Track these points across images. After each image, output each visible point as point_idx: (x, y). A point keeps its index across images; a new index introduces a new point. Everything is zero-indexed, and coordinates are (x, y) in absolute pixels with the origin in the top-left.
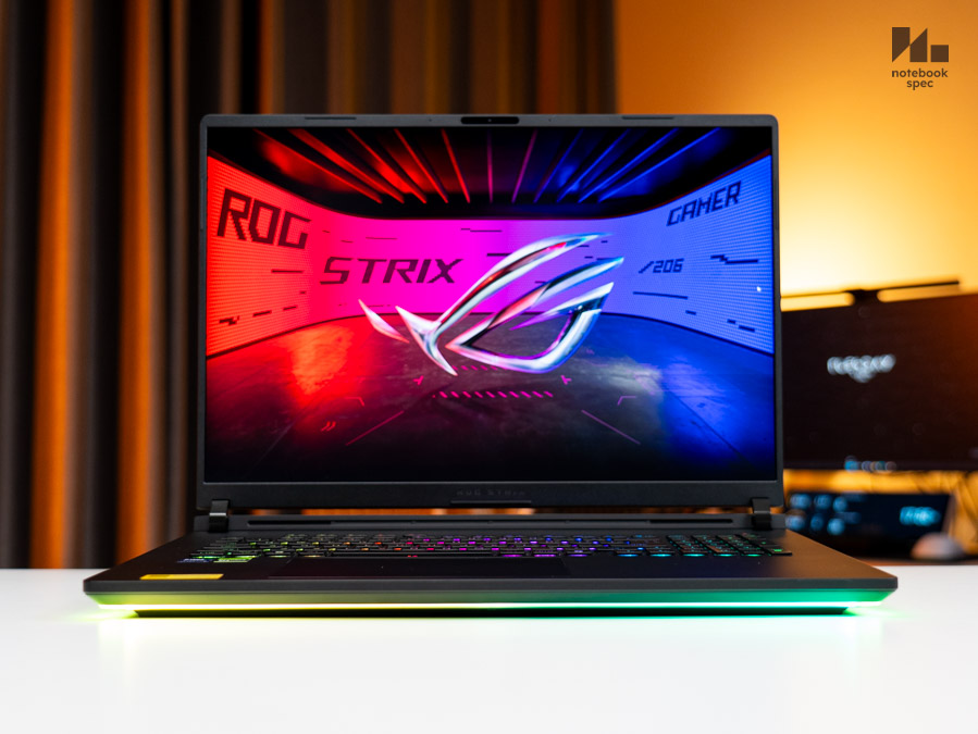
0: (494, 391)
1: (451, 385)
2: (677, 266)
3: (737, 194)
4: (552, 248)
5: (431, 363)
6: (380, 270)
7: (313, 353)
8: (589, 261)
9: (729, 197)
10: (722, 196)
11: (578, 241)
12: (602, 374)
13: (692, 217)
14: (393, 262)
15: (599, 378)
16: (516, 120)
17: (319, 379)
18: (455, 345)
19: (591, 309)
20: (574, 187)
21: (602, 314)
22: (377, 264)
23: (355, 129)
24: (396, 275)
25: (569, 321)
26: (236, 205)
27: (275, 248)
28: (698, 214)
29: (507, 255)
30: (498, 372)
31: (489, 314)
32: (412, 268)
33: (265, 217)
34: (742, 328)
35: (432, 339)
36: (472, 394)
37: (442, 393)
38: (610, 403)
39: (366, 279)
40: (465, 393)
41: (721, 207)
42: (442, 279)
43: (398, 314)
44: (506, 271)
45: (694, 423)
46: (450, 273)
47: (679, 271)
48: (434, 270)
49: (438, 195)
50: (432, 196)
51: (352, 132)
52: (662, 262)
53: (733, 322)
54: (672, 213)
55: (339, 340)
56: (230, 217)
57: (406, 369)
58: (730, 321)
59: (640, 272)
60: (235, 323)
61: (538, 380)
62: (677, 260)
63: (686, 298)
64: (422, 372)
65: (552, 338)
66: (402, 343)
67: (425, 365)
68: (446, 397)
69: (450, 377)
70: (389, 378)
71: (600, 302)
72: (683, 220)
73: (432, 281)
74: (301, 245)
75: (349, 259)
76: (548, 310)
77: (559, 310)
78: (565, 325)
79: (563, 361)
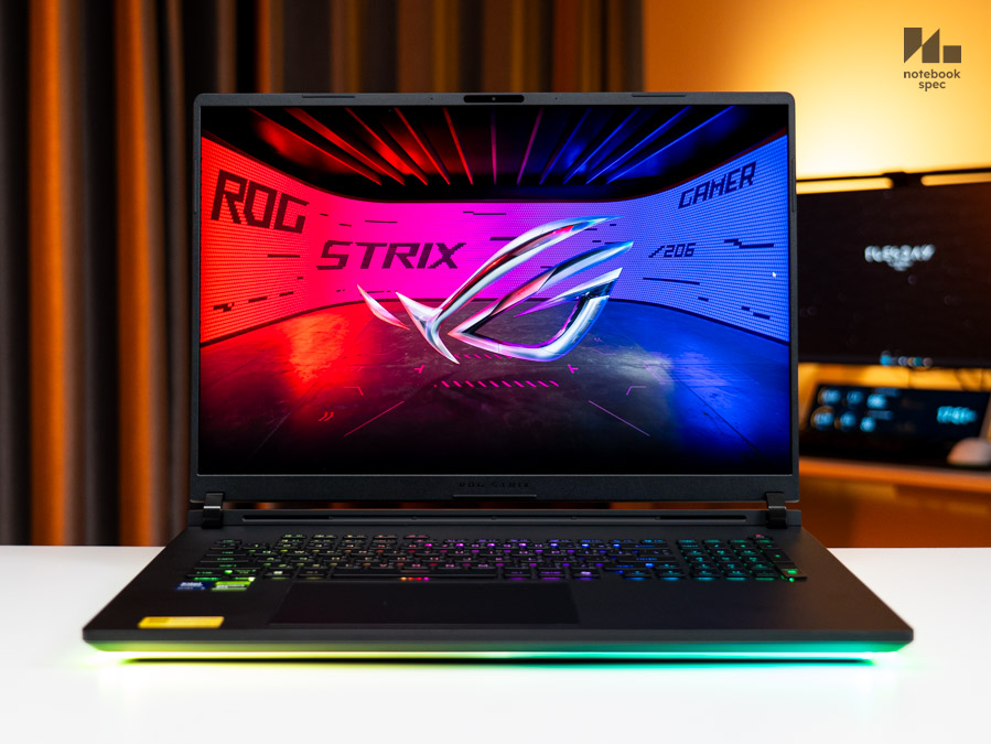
0: (498, 380)
1: (453, 373)
2: (688, 250)
3: (752, 175)
4: (558, 231)
5: (433, 351)
7: (310, 341)
8: (597, 245)
9: (743, 178)
10: (737, 177)
11: (587, 224)
12: (609, 363)
13: (704, 199)
14: (394, 246)
15: (608, 366)
16: (521, 98)
17: (316, 368)
18: (456, 333)
19: (598, 295)
20: (582, 168)
21: (610, 300)
22: (377, 250)
23: (353, 108)
24: (396, 259)
25: (575, 308)
26: (232, 187)
27: (270, 232)
28: (711, 197)
29: (512, 238)
30: (502, 361)
31: (494, 300)
32: (413, 253)
33: (260, 200)
34: (755, 315)
35: (433, 326)
36: (475, 383)
37: (444, 383)
38: (619, 393)
39: (365, 264)
40: (468, 382)
41: (735, 189)
42: (444, 265)
43: (398, 300)
44: (511, 255)
45: (706, 414)
46: (452, 257)
47: (691, 255)
48: (435, 255)
49: (439, 176)
50: (434, 178)
51: (349, 111)
52: (673, 246)
53: (748, 309)
54: (684, 194)
55: (338, 327)
56: (225, 200)
57: (407, 358)
58: (744, 308)
59: (650, 256)
60: (229, 309)
61: (544, 369)
62: (689, 245)
63: (698, 284)
64: (423, 361)
65: (559, 326)
66: (402, 330)
67: (426, 353)
68: (447, 386)
69: (452, 366)
70: (389, 366)
71: (608, 288)
72: (695, 202)
73: (434, 266)
74: (298, 228)
75: (348, 244)
76: (554, 296)
77: (565, 296)
78: (572, 312)
79: (570, 350)
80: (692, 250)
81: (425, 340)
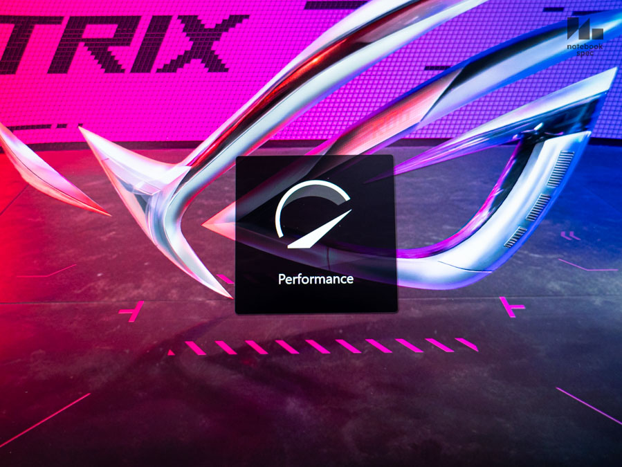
0: (328, 337)
1: (215, 321)
5: (166, 267)
6: (44, 41)
8: (553, 19)
12: (601, 293)
14: (77, 23)
15: (598, 301)
19: (565, 130)
22: (38, 31)
24: (83, 56)
25: (511, 162)
29: (355, 4)
32: (123, 38)
35: (168, 206)
36: (271, 346)
37: (191, 344)
39: (9, 62)
40: (252, 344)
42: (196, 64)
44: (353, 43)
46: (216, 47)
48: (176, 42)
57: (101, 284)
61: (440, 308)
64: (140, 291)
65: (473, 203)
66: (93, 216)
67: (148, 272)
68: (201, 353)
69: (213, 303)
70: (56, 305)
71: (587, 113)
73: (172, 67)
76: (458, 134)
77: (485, 135)
78: (503, 171)
79: (503, 261)
81: (150, 241)
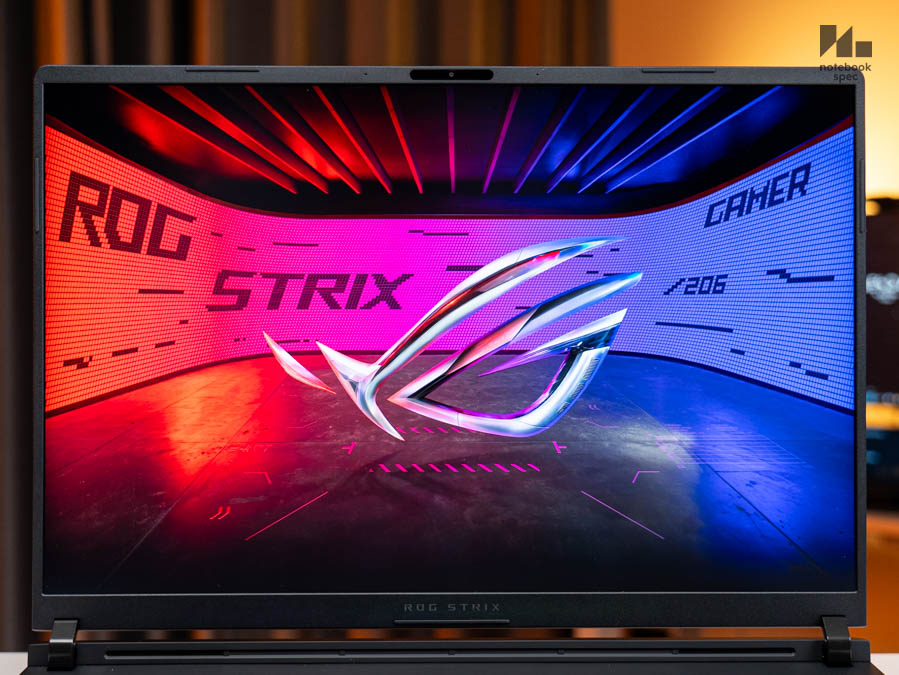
0: (458, 463)
1: (395, 453)
2: (718, 285)
3: (805, 182)
4: (541, 258)
5: (368, 423)
6: (293, 291)
7: (198, 409)
8: (593, 278)
9: (793, 186)
10: (784, 184)
11: (578, 248)
12: (609, 440)
13: (740, 215)
14: (313, 279)
15: (607, 444)
16: (488, 74)
17: (206, 446)
18: (400, 398)
19: (595, 346)
20: (572, 171)
21: (610, 352)
22: (290, 283)
23: (256, 86)
25: (563, 364)
26: (88, 195)
27: (142, 258)
28: (749, 212)
29: (476, 268)
30: (462, 437)
31: (451, 352)
32: (340, 288)
33: (128, 213)
34: (809, 373)
35: (368, 388)
36: (426, 467)
37: (383, 466)
38: (622, 481)
39: (275, 302)
40: (415, 466)
41: (781, 201)
42: (383, 304)
43: (319, 352)
44: (474, 292)
45: (741, 509)
46: (394, 293)
47: (721, 292)
48: (370, 291)
49: (376, 182)
50: (369, 184)
51: (249, 88)
52: (697, 279)
53: (798, 365)
54: (712, 208)
55: (236, 390)
56: (78, 214)
57: (332, 432)
58: (793, 364)
59: (666, 293)
60: (86, 365)
61: (520, 448)
62: (719, 277)
63: (731, 331)
64: (353, 436)
65: (540, 388)
66: (326, 394)
67: (358, 426)
68: (387, 471)
69: (394, 443)
70: (307, 444)
71: (608, 336)
72: (727, 219)
73: (368, 306)
74: (181, 254)
75: (250, 275)
76: (534, 348)
77: (549, 348)
78: (558, 369)
79: (555, 421)
80: (723, 284)
81: (357, 408)
